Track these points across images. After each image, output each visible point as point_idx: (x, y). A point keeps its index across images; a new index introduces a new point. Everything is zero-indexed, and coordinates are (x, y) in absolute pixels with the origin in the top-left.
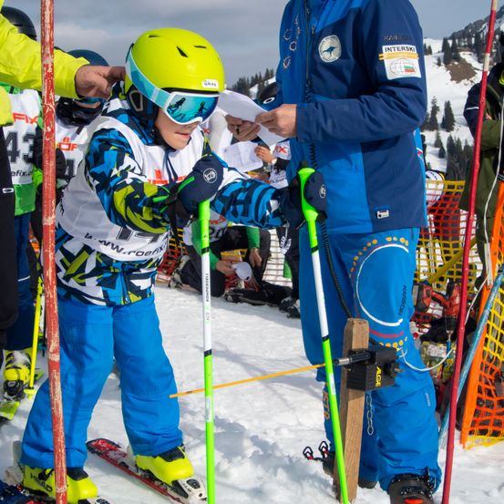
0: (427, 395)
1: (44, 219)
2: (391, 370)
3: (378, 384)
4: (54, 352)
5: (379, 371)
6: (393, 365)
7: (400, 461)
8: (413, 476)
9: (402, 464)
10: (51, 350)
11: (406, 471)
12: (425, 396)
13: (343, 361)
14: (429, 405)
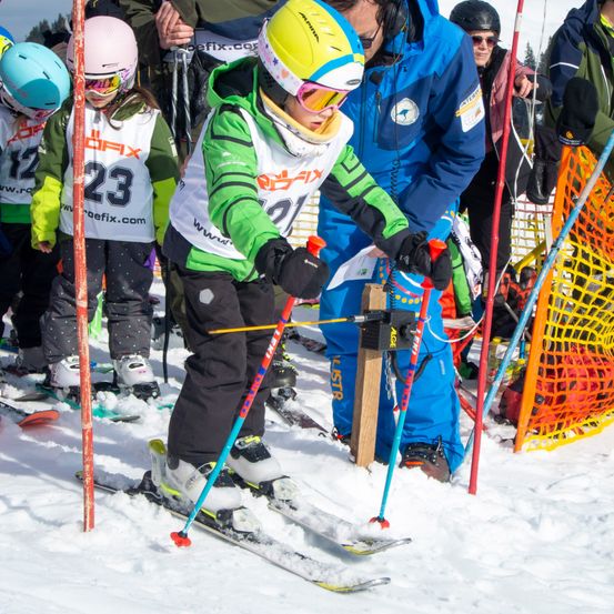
0: (442, 362)
2: (406, 331)
3: (393, 344)
4: (82, 299)
5: (394, 332)
6: (408, 326)
7: (412, 430)
8: (423, 444)
9: (414, 433)
10: (80, 297)
12: (439, 363)
13: (360, 319)
14: (444, 373)
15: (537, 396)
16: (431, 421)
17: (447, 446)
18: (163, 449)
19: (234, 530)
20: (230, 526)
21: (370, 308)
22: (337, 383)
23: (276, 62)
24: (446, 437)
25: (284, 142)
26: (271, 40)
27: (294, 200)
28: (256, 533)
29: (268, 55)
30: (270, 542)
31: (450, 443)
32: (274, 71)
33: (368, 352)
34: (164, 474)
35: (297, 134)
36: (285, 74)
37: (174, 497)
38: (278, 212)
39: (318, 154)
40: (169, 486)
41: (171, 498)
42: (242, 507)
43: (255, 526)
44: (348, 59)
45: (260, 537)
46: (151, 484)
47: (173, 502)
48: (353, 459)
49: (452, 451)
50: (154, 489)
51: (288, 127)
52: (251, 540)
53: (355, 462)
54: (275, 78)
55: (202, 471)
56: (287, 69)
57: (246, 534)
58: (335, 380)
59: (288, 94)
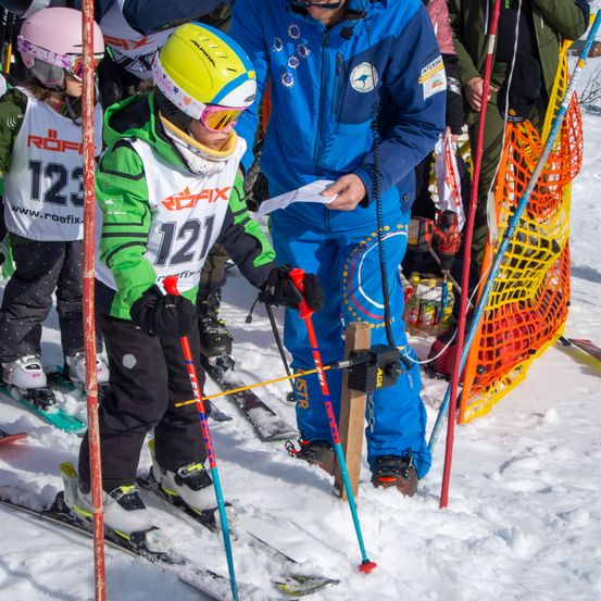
0: (410, 377)
1: (85, 272)
2: (392, 371)
3: (379, 384)
4: (93, 389)
5: (380, 372)
6: (394, 365)
7: (382, 442)
8: (393, 457)
10: (91, 387)
11: (388, 453)
12: (407, 378)
13: (343, 364)
14: (412, 386)
15: (479, 367)
16: (401, 434)
17: (416, 456)
18: (74, 471)
19: (148, 551)
20: (144, 547)
21: (356, 348)
22: (302, 391)
23: (176, 90)
24: (416, 448)
25: (185, 162)
26: (167, 69)
27: (203, 222)
28: (168, 553)
29: (167, 85)
30: (183, 562)
31: (418, 453)
32: (175, 99)
33: (353, 391)
34: (76, 496)
35: (198, 153)
36: (187, 101)
37: (88, 518)
38: (189, 234)
39: (218, 172)
40: (83, 509)
41: (85, 520)
42: (154, 528)
43: (168, 547)
44: (244, 78)
45: (174, 557)
46: (64, 505)
47: (87, 523)
48: (337, 493)
49: (421, 461)
50: (67, 510)
51: (189, 147)
52: (165, 561)
53: (341, 496)
54: (177, 105)
55: (114, 496)
56: (189, 96)
57: (159, 555)
58: (300, 389)
59: (192, 119)
